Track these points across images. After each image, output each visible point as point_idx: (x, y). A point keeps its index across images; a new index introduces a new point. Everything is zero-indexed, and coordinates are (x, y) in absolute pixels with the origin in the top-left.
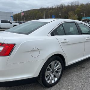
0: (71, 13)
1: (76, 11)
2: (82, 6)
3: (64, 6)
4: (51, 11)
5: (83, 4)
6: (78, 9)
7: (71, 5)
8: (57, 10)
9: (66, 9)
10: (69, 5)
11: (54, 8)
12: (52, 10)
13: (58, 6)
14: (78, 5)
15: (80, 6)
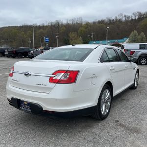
0: (72, 35)
1: (79, 31)
2: (88, 24)
3: (60, 24)
4: (41, 30)
5: (88, 22)
6: (83, 29)
7: (71, 23)
8: (52, 28)
9: (65, 28)
10: (69, 22)
11: (46, 27)
12: (43, 29)
13: (52, 23)
14: (81, 24)
15: (85, 24)
